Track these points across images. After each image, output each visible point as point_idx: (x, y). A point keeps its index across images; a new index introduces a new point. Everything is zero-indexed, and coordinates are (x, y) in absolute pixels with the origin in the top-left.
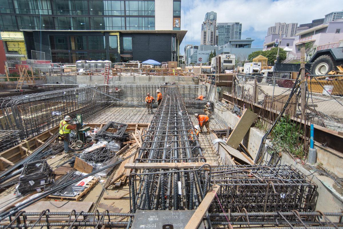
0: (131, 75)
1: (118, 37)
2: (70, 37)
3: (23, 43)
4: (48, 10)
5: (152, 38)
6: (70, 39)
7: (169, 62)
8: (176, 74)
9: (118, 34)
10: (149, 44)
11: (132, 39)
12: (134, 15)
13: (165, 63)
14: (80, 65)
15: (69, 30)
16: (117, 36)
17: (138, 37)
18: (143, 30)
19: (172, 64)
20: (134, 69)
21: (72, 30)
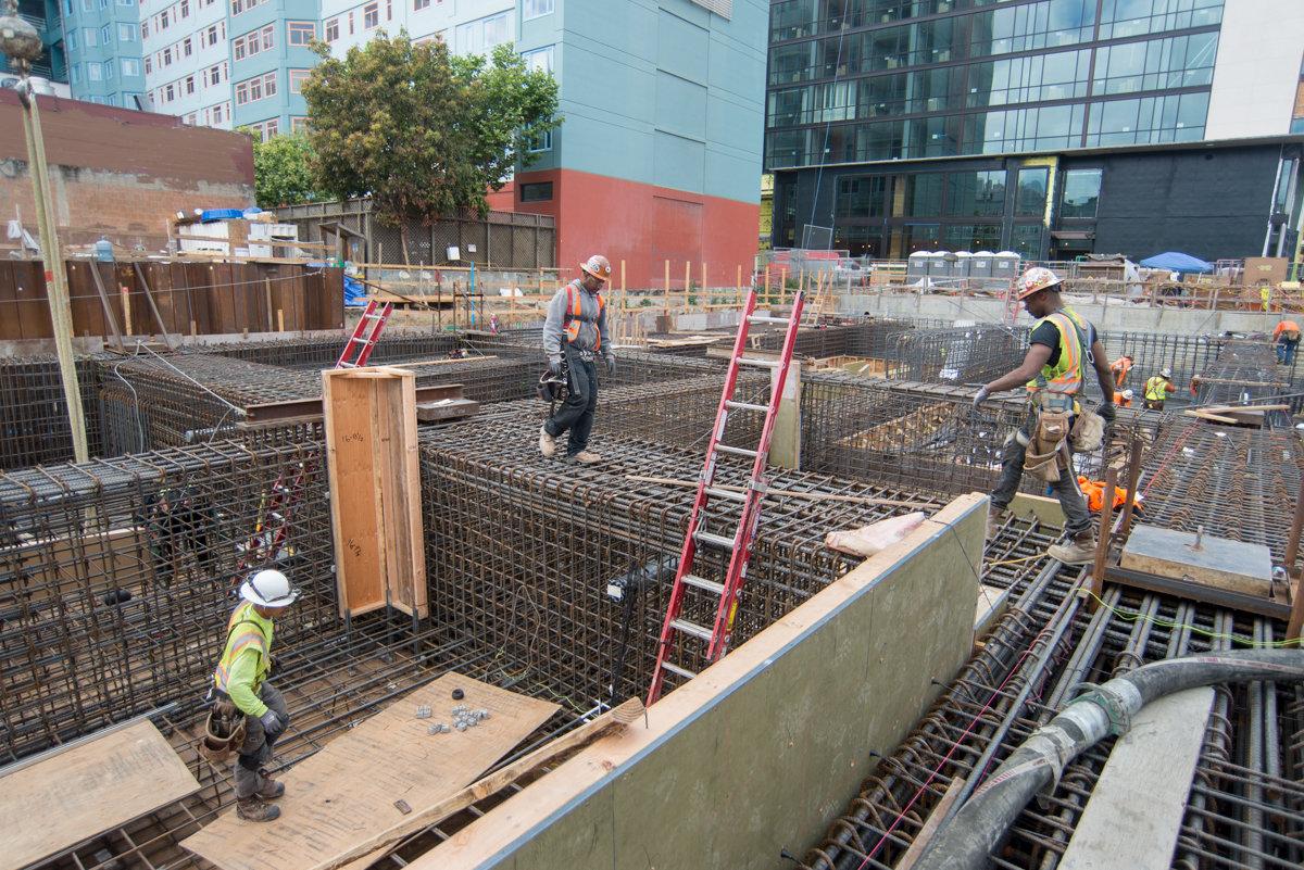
0: (1096, 302)
1: (1053, 171)
2: (894, 179)
3: (771, 202)
4: (847, 106)
5: (1186, 166)
6: (894, 184)
7: (1250, 261)
8: (1273, 307)
9: (1053, 163)
10: (1169, 190)
11: (1103, 176)
12: (1120, 92)
13: (1232, 261)
14: (919, 264)
15: (895, 160)
16: (1048, 167)
17: (1126, 168)
18: (1155, 140)
19: (1262, 268)
20: (1108, 282)
21: (904, 159)
